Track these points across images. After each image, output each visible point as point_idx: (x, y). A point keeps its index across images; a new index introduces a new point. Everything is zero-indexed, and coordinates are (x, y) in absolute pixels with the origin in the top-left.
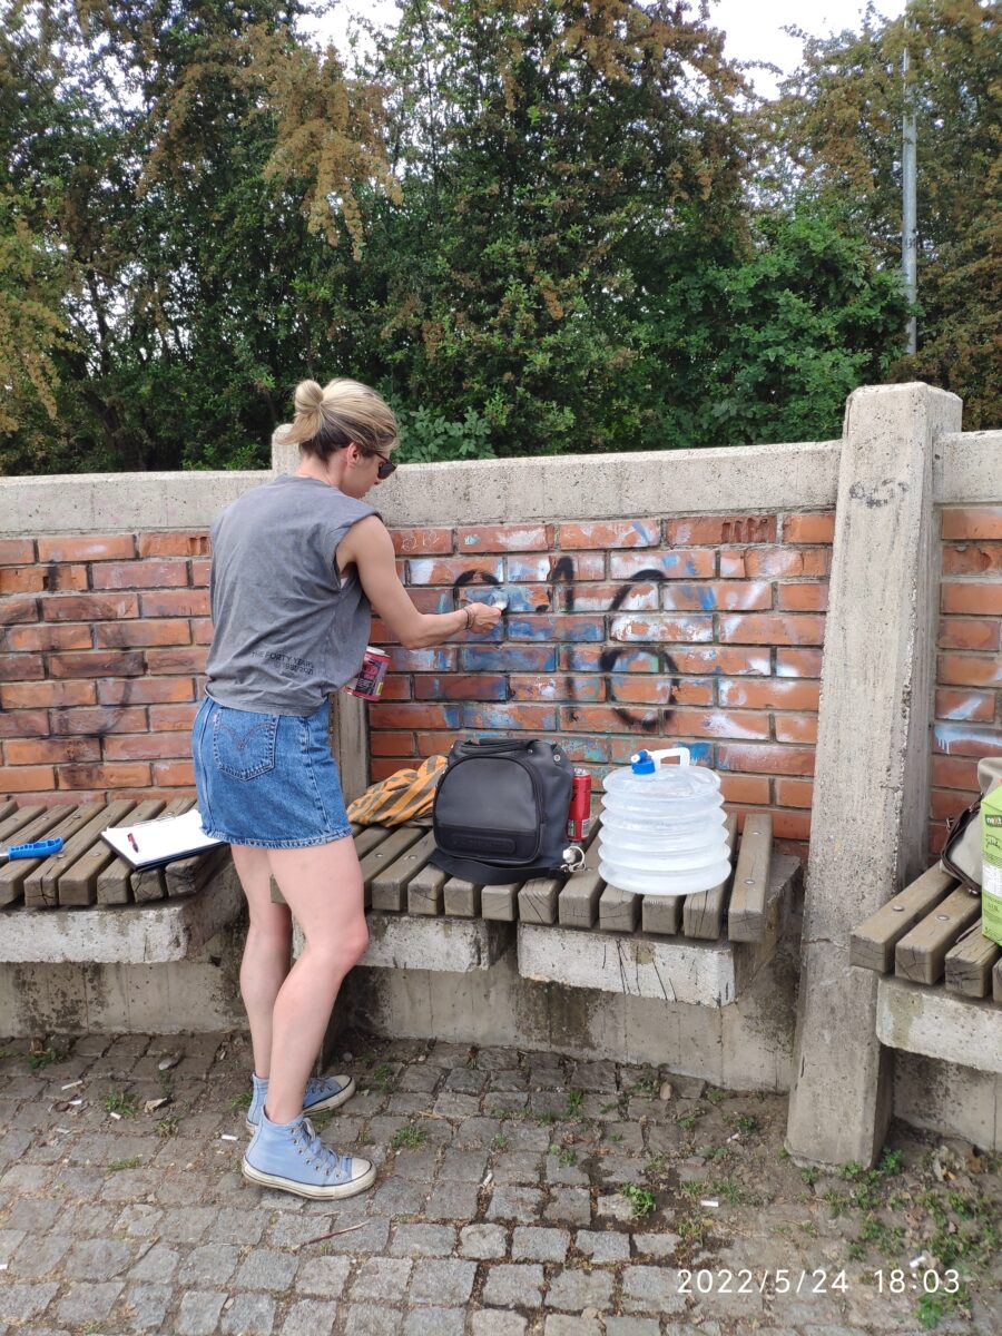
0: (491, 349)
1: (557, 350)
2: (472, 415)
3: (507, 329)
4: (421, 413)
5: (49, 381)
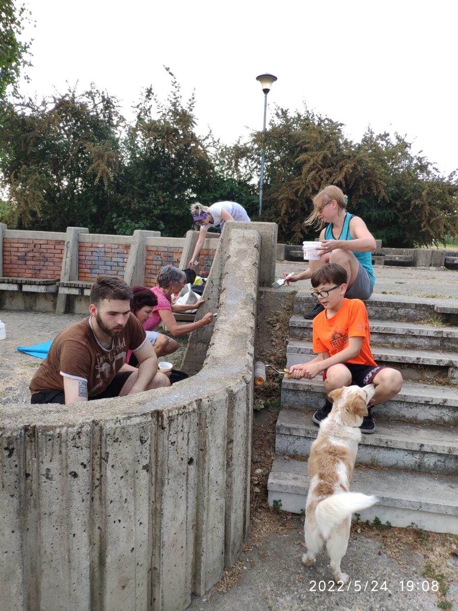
0: (147, 208)
1: (162, 210)
2: (141, 223)
3: (150, 203)
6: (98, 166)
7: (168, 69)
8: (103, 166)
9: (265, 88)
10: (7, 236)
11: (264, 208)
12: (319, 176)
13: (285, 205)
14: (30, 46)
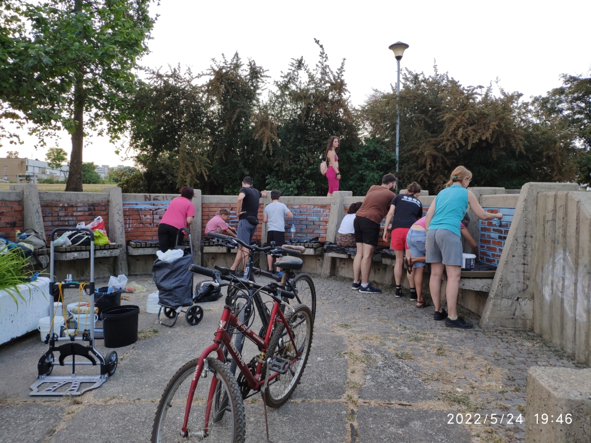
0: (298, 169)
1: (312, 170)
2: (292, 182)
3: (301, 164)
4: (281, 181)
5: (206, 173)
6: (264, 133)
7: (317, 42)
8: (268, 133)
9: (398, 55)
10: (206, 201)
11: (401, 163)
12: (466, 132)
13: (428, 160)
14: (156, 21)
